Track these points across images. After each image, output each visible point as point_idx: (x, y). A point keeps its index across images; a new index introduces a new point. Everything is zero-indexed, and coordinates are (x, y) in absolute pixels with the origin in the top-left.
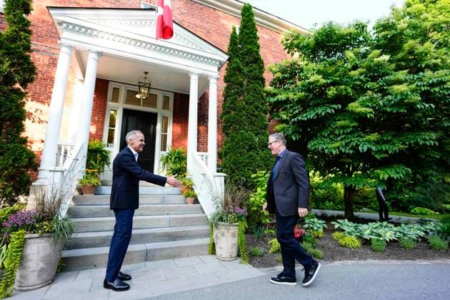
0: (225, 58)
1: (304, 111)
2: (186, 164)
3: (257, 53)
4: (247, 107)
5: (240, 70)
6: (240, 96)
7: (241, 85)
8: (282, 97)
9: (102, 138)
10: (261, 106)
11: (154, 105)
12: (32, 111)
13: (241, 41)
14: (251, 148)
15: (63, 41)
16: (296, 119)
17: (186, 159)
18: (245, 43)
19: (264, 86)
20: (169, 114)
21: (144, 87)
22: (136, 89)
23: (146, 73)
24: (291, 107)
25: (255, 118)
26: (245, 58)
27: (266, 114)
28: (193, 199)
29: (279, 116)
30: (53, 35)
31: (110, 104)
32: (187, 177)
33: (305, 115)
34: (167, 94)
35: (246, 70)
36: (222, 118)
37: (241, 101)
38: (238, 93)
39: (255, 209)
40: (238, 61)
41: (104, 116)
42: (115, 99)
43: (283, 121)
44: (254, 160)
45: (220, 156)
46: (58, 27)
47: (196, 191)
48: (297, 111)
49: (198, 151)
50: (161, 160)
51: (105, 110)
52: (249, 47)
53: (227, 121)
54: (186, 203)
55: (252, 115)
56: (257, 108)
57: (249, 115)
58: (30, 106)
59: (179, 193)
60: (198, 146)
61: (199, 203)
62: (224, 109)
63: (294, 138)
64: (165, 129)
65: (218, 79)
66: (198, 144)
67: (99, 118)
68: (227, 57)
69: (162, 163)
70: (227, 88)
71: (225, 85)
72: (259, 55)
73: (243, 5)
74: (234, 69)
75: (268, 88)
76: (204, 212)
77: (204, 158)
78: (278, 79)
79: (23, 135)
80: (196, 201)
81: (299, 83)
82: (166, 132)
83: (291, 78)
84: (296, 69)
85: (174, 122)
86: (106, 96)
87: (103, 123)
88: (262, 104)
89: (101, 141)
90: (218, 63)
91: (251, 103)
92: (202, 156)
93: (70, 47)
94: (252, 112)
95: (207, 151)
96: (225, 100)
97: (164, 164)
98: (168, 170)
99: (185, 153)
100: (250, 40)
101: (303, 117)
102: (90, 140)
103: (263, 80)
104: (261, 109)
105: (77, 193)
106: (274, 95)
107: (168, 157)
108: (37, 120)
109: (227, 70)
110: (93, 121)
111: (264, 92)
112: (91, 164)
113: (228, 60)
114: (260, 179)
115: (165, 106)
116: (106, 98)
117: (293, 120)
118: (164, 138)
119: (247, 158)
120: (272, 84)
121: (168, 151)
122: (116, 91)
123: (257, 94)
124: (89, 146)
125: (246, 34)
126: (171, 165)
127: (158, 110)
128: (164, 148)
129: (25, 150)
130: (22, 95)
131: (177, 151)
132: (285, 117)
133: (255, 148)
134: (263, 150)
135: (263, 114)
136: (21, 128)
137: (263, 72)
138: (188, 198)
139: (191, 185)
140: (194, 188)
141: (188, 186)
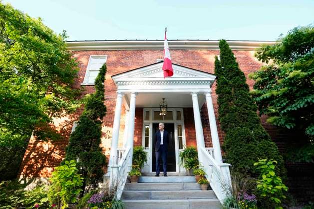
0: (213, 78)
1: (292, 102)
2: (198, 157)
3: (237, 68)
4: (238, 108)
5: (226, 83)
6: (230, 101)
7: (230, 93)
8: (267, 95)
9: (141, 144)
10: (250, 106)
11: (171, 118)
12: (105, 132)
13: (223, 64)
14: (249, 140)
15: (118, 91)
16: (285, 111)
17: (197, 153)
18: (226, 64)
19: (249, 90)
20: (182, 122)
21: (163, 108)
22: (159, 110)
23: (164, 99)
24: (278, 102)
25: (247, 116)
26: (228, 75)
27: (256, 111)
28: (206, 186)
29: (268, 111)
30: (114, 89)
31: (145, 121)
32: (200, 168)
33: (294, 105)
34: (178, 110)
35: (231, 82)
36: (219, 120)
37: (232, 105)
38: (228, 99)
39: (265, 195)
40: (224, 78)
41: (142, 130)
42: (147, 118)
43: (273, 114)
44: (253, 150)
45: (223, 149)
46: (116, 84)
47: (208, 180)
48: (285, 104)
49: (206, 147)
50: (180, 156)
51: (142, 126)
52: (230, 66)
53: (224, 122)
54: (201, 190)
55: (243, 114)
56: (246, 108)
57: (241, 114)
58: (104, 129)
59: (195, 181)
60: (205, 143)
61: (212, 189)
62: (220, 113)
63: (288, 127)
64: (180, 134)
65: (211, 93)
67: (139, 132)
68: (215, 77)
69: (180, 158)
70: (219, 98)
71: (217, 96)
72: (239, 70)
73: (219, 42)
74: (222, 83)
75: (252, 91)
76: (217, 198)
77: (211, 151)
78: (259, 82)
79: (101, 146)
80: (209, 188)
81: (279, 81)
82: (181, 135)
83: (271, 79)
84: (274, 71)
85: (185, 128)
86: (142, 117)
87: (141, 134)
88: (250, 104)
89: (141, 146)
90: (209, 82)
91: (241, 105)
92: (209, 150)
93: (122, 93)
94: (243, 112)
95: (212, 146)
96: (220, 107)
97: (182, 159)
98: (185, 163)
99: (196, 149)
100: (230, 61)
101: (293, 108)
102: (134, 146)
103: (247, 87)
104: (251, 108)
106: (259, 95)
107: (184, 153)
108: (107, 137)
109: (216, 85)
110: (135, 134)
111: (250, 95)
112: (136, 161)
113: (216, 79)
114: (263, 167)
115: (179, 118)
116: (142, 119)
117: (282, 112)
118: (180, 140)
119: (247, 149)
120: (255, 87)
121: (184, 149)
122: (148, 113)
123: (244, 97)
124: (134, 150)
125: (226, 58)
126: (188, 159)
127: (175, 121)
128: (181, 147)
129: (101, 154)
130: (100, 123)
131: (190, 148)
132: (274, 110)
133: (252, 140)
134: (260, 141)
135: (253, 112)
136: (99, 142)
137: (245, 81)
138: (202, 185)
139: (204, 174)
140: (206, 177)
141: (201, 175)
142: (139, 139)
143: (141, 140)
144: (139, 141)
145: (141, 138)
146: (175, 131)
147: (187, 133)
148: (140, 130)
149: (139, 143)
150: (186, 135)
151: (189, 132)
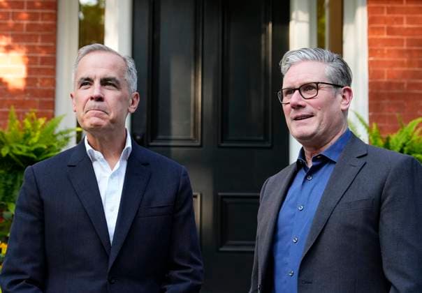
9: (52, 105)
41: (55, 6)
67: (33, 17)
89: (50, 116)
102: (3, 117)
124: (1, 142)
142: (39, 70)
143: (54, 82)
144: (38, 85)
145: (51, 67)
146: (293, 15)
147: (385, 36)
148: (42, 8)
149: (37, 100)
150: (372, 52)
151: (396, 26)
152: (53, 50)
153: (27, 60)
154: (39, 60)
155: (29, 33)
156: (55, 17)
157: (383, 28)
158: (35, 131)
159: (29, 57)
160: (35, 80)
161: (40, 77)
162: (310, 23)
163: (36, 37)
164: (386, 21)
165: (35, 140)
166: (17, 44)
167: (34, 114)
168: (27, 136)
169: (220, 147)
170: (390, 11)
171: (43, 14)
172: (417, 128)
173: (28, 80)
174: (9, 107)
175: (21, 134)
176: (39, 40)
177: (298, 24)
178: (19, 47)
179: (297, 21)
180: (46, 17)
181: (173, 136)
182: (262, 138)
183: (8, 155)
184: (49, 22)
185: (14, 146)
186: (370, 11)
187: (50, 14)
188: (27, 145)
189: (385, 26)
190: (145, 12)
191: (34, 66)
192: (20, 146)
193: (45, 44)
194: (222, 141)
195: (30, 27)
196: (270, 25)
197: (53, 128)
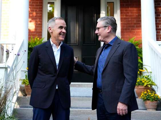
2: (142, 59)
9: (41, 35)
28: (155, 103)
32: (145, 75)
41: (42, 11)
49: (157, 40)
51: (42, 3)
54: (146, 110)
60: (157, 36)
66: (157, 32)
67: (37, 14)
85: (122, 6)
87: (41, 18)
89: (41, 38)
99: (140, 44)
102: (29, 38)
105: (20, 94)
110: (32, 17)
124: (29, 44)
138: (148, 102)
139: (151, 85)
140: (156, 90)
141: (147, 86)
142: (38, 27)
143: (42, 30)
144: (38, 30)
145: (41, 26)
146: (101, 12)
147: (125, 17)
148: (38, 11)
149: (38, 34)
150: (121, 21)
151: (128, 14)
152: (41, 22)
153: (35, 24)
154: (38, 24)
155: (35, 18)
156: (42, 14)
157: (124, 15)
158: (37, 41)
159: (36, 24)
160: (37, 29)
161: (38, 28)
162: (106, 14)
163: (37, 18)
164: (125, 13)
165: (37, 44)
166: (33, 20)
167: (37, 37)
168: (35, 43)
169: (83, 45)
170: (126, 10)
171: (39, 13)
172: (134, 40)
173: (35, 29)
174: (31, 36)
175: (34, 42)
176: (38, 19)
177: (103, 14)
178: (33, 21)
179: (102, 13)
180: (40, 13)
181: (71, 43)
182: (93, 43)
183: (31, 47)
184: (40, 15)
185: (32, 45)
186: (121, 11)
187: (41, 13)
188: (35, 45)
189: (125, 14)
190: (64, 12)
191: (37, 26)
192: (34, 45)
193: (40, 20)
194: (84, 44)
195: (36, 16)
196: (95, 15)
197: (42, 41)
